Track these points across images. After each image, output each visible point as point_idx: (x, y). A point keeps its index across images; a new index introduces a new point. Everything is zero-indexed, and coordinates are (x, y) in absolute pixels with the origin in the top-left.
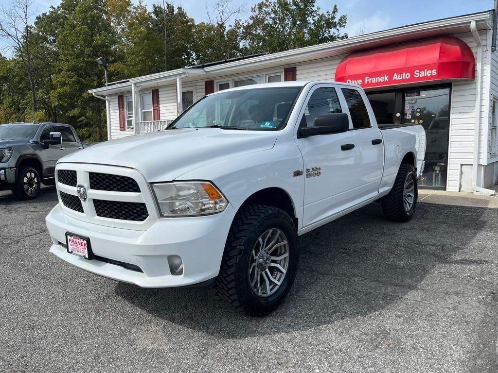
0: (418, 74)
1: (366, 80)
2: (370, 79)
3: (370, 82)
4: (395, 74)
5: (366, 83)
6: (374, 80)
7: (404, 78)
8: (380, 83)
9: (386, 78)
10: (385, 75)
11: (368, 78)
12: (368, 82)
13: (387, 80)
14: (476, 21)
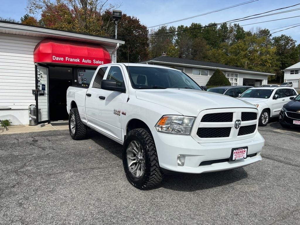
0: (95, 62)
1: (66, 59)
2: (69, 59)
3: (69, 61)
4: (84, 59)
5: (66, 60)
6: (71, 60)
7: (88, 62)
8: (75, 62)
9: (78, 60)
10: (78, 59)
11: (68, 58)
12: (68, 60)
13: (79, 61)
14: (119, 44)
